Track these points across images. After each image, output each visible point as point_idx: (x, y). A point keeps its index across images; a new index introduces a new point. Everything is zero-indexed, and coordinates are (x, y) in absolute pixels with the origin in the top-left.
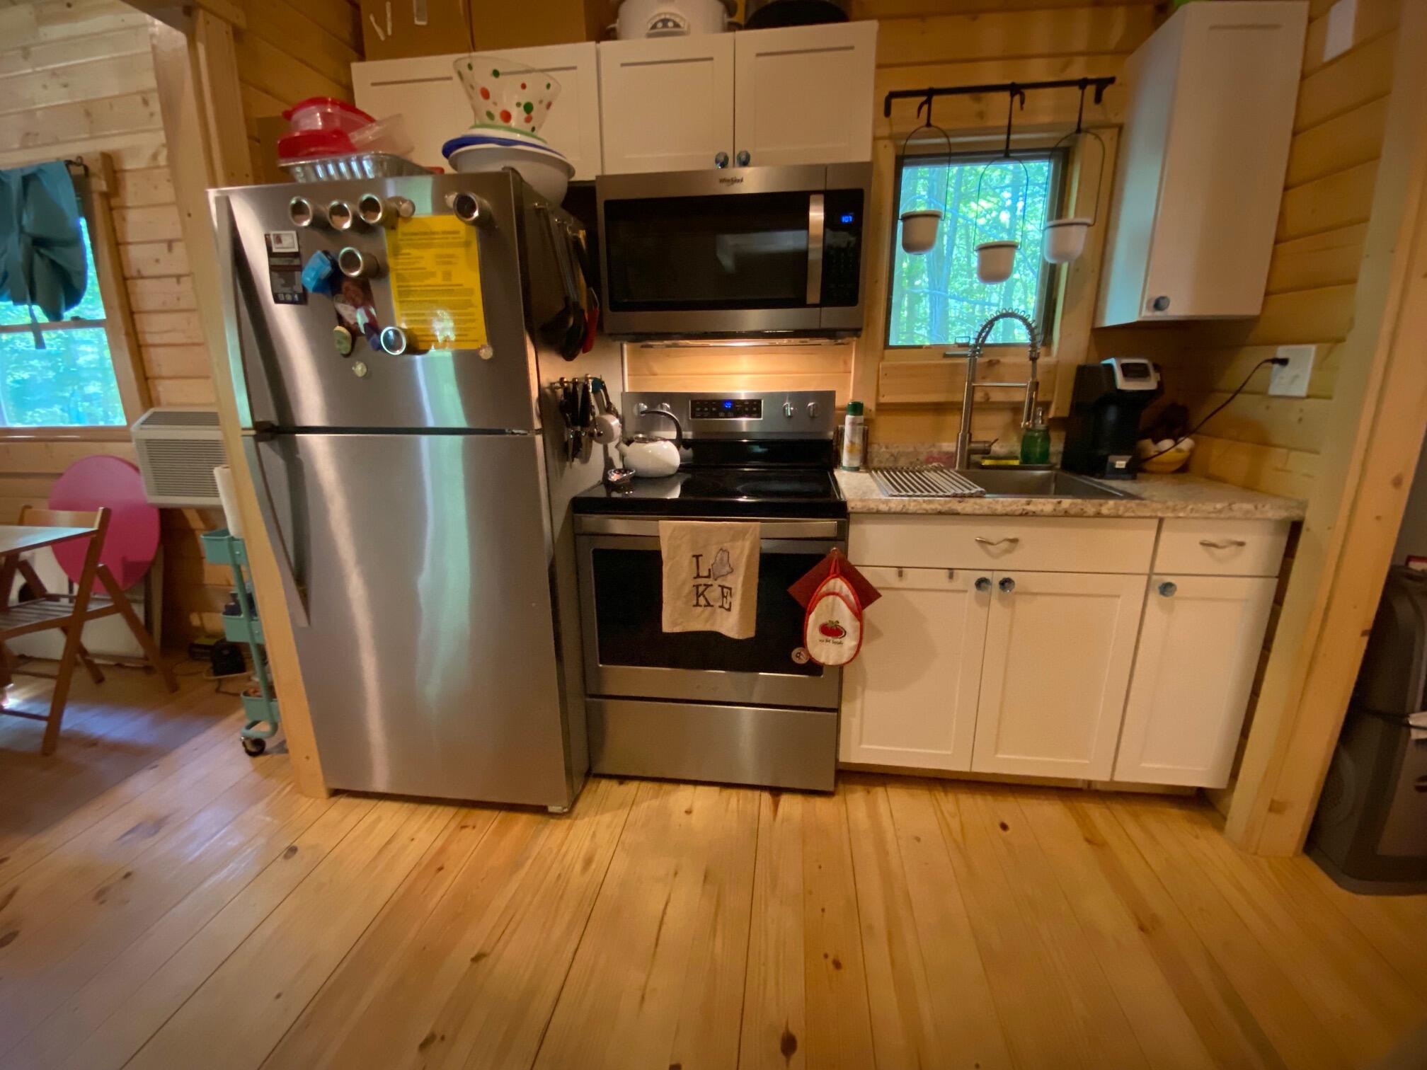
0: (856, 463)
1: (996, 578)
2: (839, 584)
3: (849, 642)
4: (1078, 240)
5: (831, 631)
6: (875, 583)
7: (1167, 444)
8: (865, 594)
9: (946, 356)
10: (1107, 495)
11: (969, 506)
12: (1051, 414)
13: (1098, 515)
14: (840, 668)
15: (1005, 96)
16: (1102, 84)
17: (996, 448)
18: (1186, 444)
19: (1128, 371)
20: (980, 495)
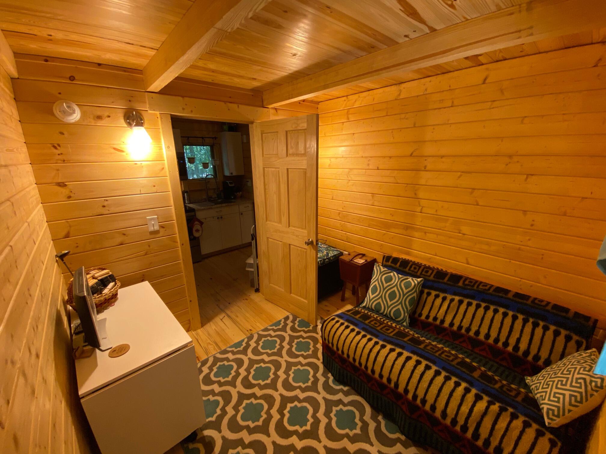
0: (189, 202)
1: (220, 217)
2: (197, 222)
3: (200, 232)
4: (218, 162)
5: (197, 231)
6: (203, 221)
7: (238, 193)
8: (201, 223)
9: (200, 181)
10: (232, 202)
11: (213, 207)
12: (220, 190)
13: (231, 205)
14: (198, 237)
15: (201, 139)
16: (215, 138)
17: (213, 197)
18: (241, 193)
19: (231, 183)
20: (214, 205)
